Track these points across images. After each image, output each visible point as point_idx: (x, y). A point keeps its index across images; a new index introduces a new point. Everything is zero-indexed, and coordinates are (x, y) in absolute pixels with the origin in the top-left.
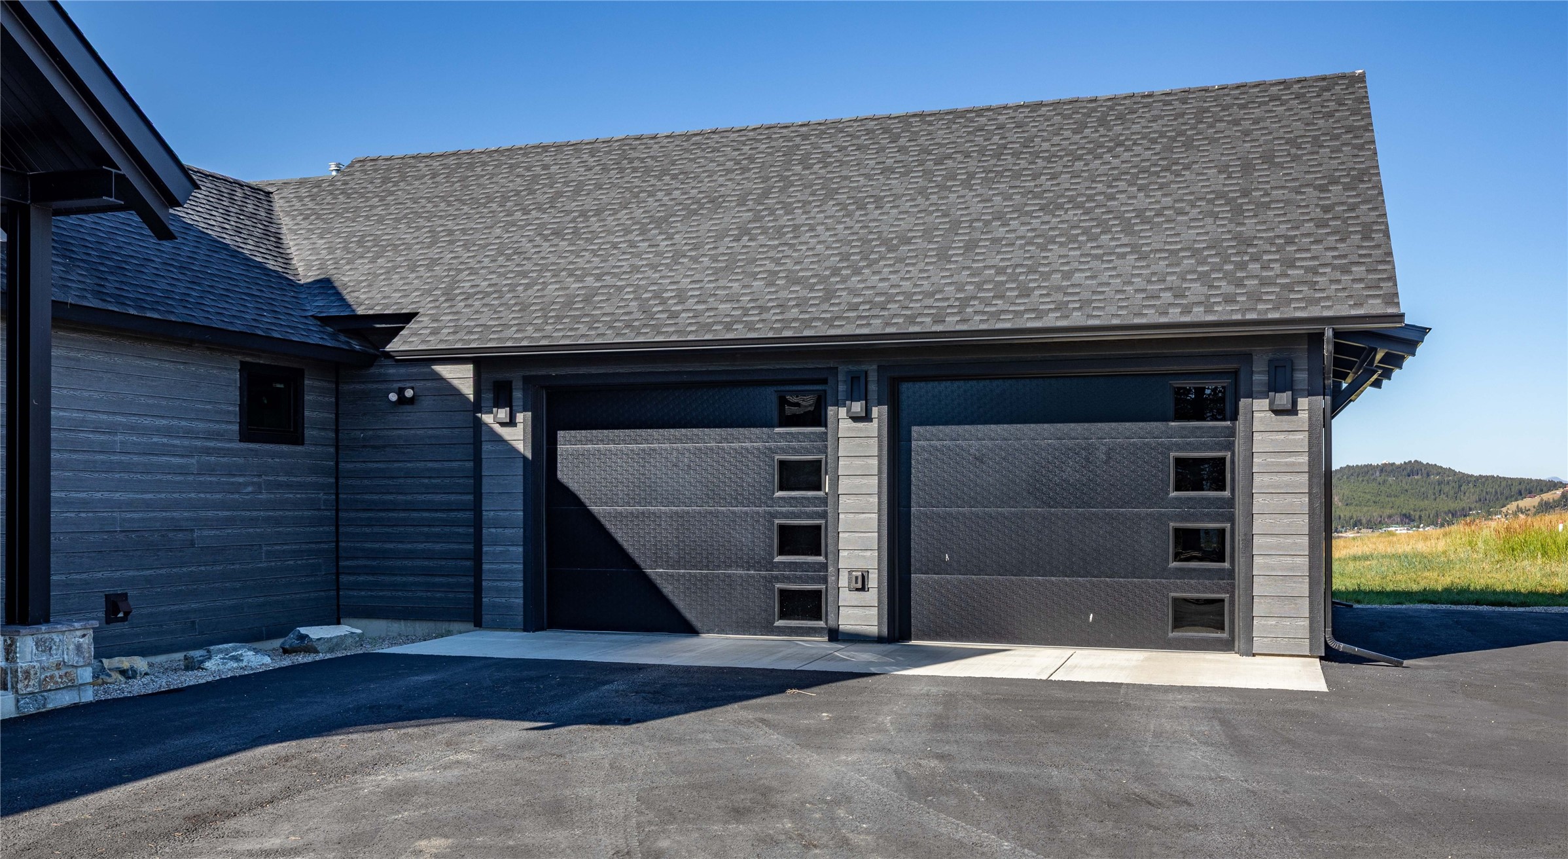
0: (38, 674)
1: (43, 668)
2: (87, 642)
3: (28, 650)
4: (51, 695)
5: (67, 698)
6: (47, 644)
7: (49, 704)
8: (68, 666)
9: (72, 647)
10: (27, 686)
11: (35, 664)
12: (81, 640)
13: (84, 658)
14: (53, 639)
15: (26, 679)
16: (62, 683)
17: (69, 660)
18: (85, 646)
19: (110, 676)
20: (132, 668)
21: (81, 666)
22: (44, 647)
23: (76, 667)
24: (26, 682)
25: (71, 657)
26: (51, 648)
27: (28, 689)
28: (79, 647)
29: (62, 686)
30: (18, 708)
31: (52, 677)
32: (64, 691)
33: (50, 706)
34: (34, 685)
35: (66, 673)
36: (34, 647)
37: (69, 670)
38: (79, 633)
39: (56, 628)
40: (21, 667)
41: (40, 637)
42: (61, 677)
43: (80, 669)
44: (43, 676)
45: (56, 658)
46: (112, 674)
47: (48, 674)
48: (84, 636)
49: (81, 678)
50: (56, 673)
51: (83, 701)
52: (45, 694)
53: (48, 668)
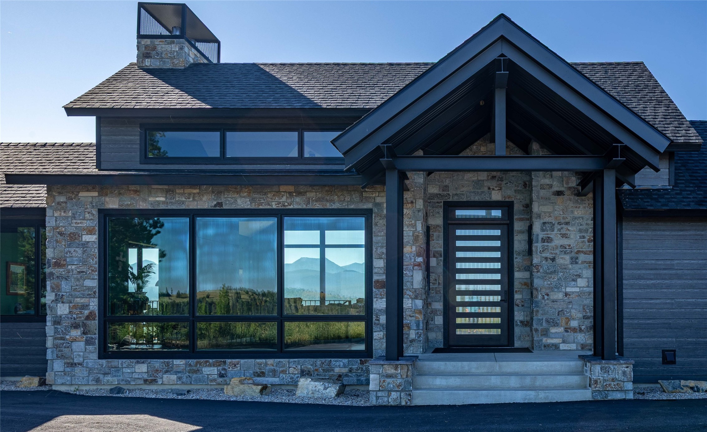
0: (602, 382)
1: (605, 380)
2: (629, 370)
3: (597, 371)
4: (610, 393)
5: (619, 395)
6: (607, 369)
7: (609, 397)
8: (619, 380)
9: (620, 372)
10: (596, 387)
11: (600, 378)
12: (626, 369)
13: (627, 378)
14: (610, 367)
15: (595, 384)
16: (615, 388)
17: (618, 378)
18: (628, 372)
19: (683, 389)
20: (697, 387)
21: (626, 381)
22: (605, 370)
23: (624, 382)
24: (595, 385)
25: (620, 376)
26: (609, 371)
27: (596, 389)
28: (624, 373)
29: (615, 389)
30: (592, 396)
31: (610, 385)
32: (617, 392)
33: (609, 398)
34: (599, 387)
35: (617, 384)
36: (600, 370)
37: (619, 383)
38: (624, 366)
39: (611, 362)
40: (593, 378)
41: (603, 365)
42: (614, 385)
43: (626, 383)
44: (605, 384)
45: (611, 376)
46: (685, 388)
47: (608, 383)
48: (627, 367)
49: (626, 387)
50: (612, 383)
51: (627, 398)
52: (606, 392)
53: (607, 380)
